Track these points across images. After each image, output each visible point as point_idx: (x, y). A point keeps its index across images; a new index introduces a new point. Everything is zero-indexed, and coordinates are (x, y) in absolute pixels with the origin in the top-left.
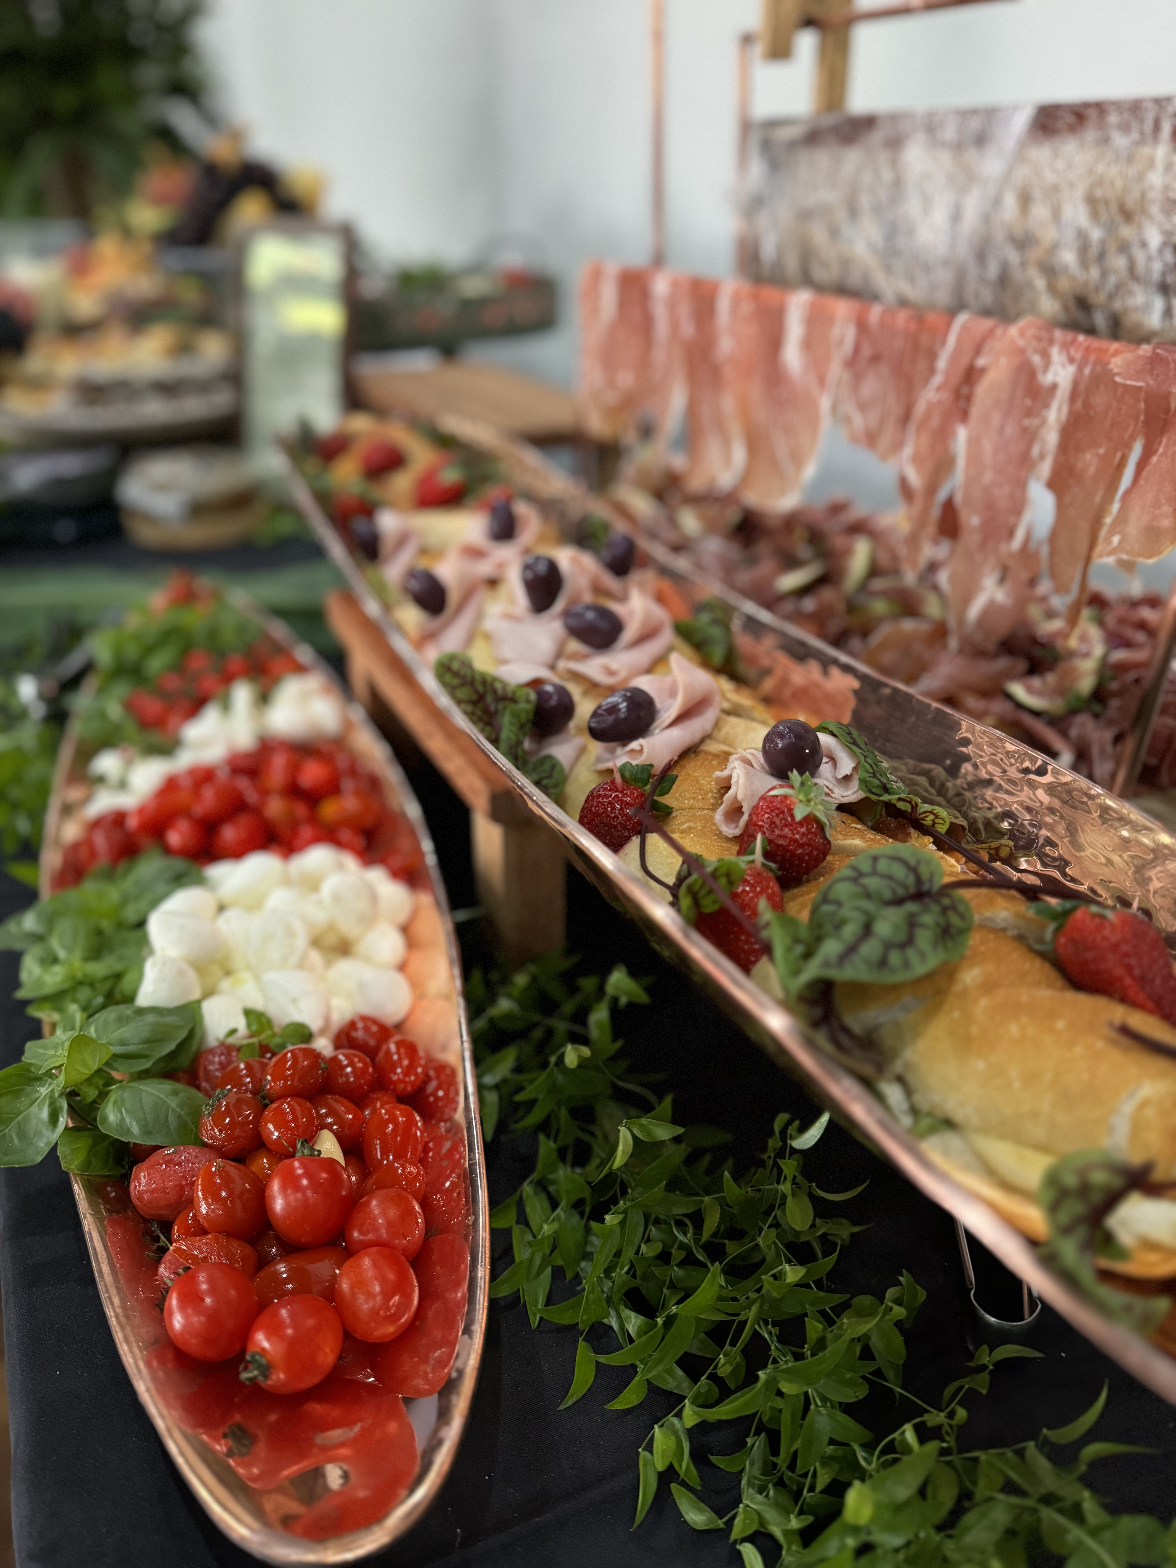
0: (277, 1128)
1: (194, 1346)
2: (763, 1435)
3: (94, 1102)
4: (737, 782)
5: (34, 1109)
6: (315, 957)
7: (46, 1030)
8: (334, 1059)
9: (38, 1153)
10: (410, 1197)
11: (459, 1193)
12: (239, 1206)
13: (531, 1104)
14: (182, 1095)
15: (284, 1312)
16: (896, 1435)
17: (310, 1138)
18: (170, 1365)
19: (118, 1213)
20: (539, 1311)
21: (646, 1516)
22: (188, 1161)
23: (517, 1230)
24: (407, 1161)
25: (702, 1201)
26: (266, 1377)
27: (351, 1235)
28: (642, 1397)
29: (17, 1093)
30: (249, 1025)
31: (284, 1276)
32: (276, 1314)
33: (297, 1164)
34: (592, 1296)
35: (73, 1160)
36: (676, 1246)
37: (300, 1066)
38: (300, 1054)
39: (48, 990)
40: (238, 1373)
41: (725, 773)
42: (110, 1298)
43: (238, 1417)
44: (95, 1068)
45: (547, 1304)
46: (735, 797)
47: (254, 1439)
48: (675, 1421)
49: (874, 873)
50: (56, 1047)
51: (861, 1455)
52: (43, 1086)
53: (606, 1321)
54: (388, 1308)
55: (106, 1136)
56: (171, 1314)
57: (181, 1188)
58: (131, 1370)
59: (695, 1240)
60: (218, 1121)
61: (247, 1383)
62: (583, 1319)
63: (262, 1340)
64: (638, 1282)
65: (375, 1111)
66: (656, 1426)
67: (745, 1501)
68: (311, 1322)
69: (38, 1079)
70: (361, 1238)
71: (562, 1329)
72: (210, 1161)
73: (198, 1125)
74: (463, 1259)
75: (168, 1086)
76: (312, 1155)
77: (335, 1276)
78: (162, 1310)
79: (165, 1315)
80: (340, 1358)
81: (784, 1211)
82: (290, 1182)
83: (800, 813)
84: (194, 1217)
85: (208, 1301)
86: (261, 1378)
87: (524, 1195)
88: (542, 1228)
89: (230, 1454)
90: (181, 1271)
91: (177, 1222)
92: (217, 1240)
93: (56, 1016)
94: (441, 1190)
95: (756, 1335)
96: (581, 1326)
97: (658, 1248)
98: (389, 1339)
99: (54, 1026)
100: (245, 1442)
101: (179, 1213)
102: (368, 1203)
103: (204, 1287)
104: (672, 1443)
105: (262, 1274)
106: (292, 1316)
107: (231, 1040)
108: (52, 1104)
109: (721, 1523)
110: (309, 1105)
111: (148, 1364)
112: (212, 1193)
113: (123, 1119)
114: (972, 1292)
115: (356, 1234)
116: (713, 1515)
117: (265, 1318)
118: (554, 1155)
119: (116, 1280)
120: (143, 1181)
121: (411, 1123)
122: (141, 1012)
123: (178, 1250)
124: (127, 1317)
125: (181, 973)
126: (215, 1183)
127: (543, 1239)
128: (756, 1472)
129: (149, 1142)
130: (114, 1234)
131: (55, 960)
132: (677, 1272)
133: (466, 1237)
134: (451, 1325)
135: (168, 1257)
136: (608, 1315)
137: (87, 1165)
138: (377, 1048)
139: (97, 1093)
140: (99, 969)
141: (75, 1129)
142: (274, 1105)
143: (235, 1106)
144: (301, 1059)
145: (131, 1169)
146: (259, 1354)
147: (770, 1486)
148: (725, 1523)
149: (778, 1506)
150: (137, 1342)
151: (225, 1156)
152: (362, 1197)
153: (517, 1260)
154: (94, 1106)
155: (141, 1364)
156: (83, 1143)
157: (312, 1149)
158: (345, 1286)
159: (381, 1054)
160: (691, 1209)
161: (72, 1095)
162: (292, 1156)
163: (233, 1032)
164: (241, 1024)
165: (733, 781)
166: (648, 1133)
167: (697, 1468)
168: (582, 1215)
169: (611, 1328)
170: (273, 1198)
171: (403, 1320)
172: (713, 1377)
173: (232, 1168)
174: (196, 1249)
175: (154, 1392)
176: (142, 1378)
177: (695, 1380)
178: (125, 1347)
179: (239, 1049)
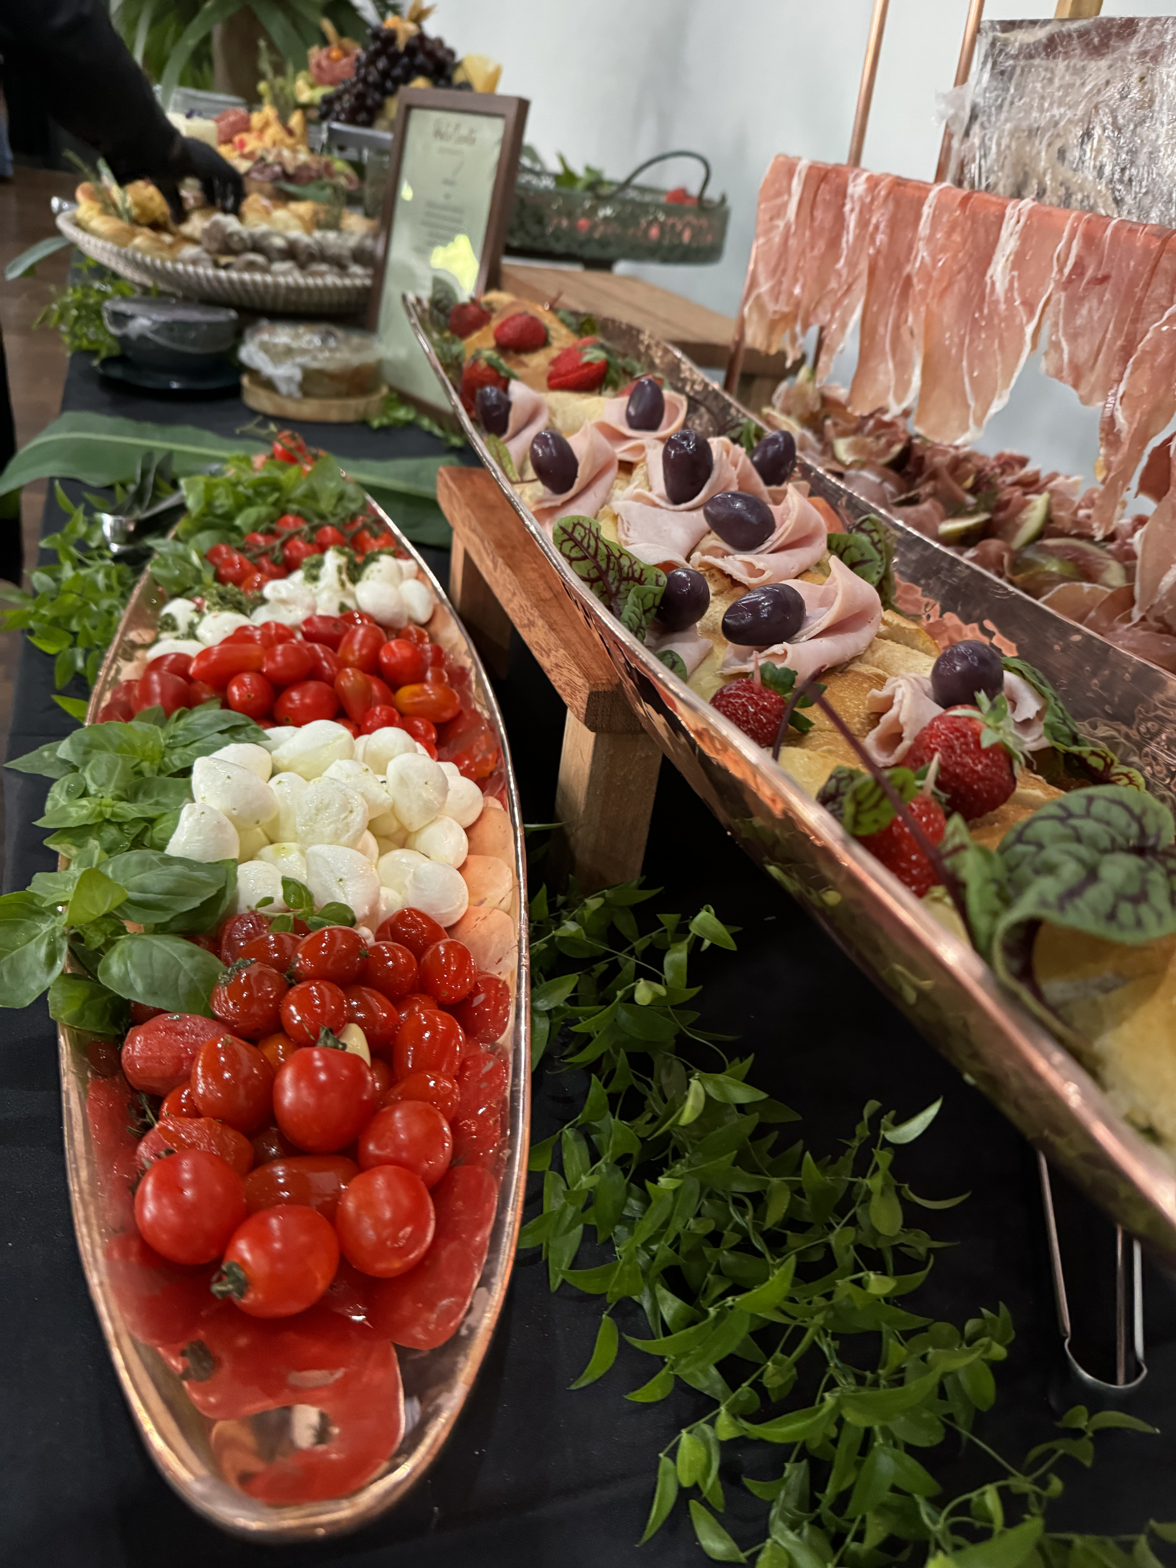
0: (299, 1011)
1: (163, 1242)
2: (805, 1463)
3: (99, 950)
4: (901, 701)
5: (31, 946)
6: (369, 839)
7: (61, 863)
8: (376, 949)
9: (27, 996)
10: (441, 1116)
11: (496, 1121)
12: (242, 1092)
13: (588, 1039)
14: (198, 958)
15: (274, 1223)
16: (974, 1495)
17: (336, 1030)
18: (133, 1259)
19: (104, 1077)
20: (563, 1272)
21: (657, 1533)
22: (192, 1033)
23: (551, 1176)
24: (441, 1074)
25: (769, 1182)
26: (242, 1294)
27: (366, 1147)
28: (668, 1392)
29: (15, 925)
30: (286, 897)
31: (281, 1181)
32: (265, 1223)
33: (316, 1054)
34: (627, 1268)
35: (63, 1009)
36: (730, 1227)
37: (337, 948)
38: (339, 935)
39: (69, 824)
40: (209, 1284)
41: (885, 692)
42: (77, 1170)
43: (202, 1333)
44: (105, 910)
45: (572, 1267)
46: (897, 719)
47: (217, 1363)
48: (707, 1428)
49: (1088, 814)
50: (66, 883)
51: (924, 1510)
52: (45, 921)
53: (636, 1298)
54: (396, 1239)
55: (108, 991)
56: (143, 1201)
57: (180, 1060)
58: (87, 1259)
59: (754, 1224)
60: (234, 993)
61: (219, 1297)
62: (614, 1291)
63: (243, 1248)
64: (680, 1260)
65: (411, 1014)
66: (684, 1432)
67: (775, 1536)
68: (303, 1239)
69: (41, 913)
70: (378, 1152)
71: (584, 1298)
72: (218, 1036)
73: (211, 995)
74: (488, 1199)
75: (185, 946)
76: (336, 1047)
77: (339, 1191)
78: (134, 1194)
79: (137, 1200)
80: (332, 1287)
81: (866, 1210)
82: (306, 1072)
83: (987, 740)
84: (189, 1097)
85: (188, 1193)
86: (235, 1294)
87: (564, 1138)
88: (578, 1179)
89: (185, 1375)
90: (162, 1153)
91: (169, 1098)
92: (210, 1127)
93: (74, 851)
94: (473, 1115)
95: (814, 1346)
96: (609, 1299)
97: (711, 1226)
98: (392, 1275)
99: (69, 861)
100: (205, 1364)
101: (173, 1088)
102: (391, 1113)
103: (187, 1176)
104: (701, 1454)
105: (255, 1174)
106: (283, 1228)
107: (262, 910)
108: (52, 944)
109: (742, 1557)
110: (340, 992)
111: (108, 1255)
112: (213, 1071)
113: (127, 973)
114: (1067, 1341)
115: (371, 1147)
116: (733, 1545)
117: (252, 1224)
118: (605, 1100)
119: (89, 1151)
120: (138, 1046)
121: (450, 1034)
122: (169, 861)
123: (164, 1129)
124: (93, 1194)
125: (220, 826)
126: (218, 1060)
127: (578, 1192)
128: (791, 1504)
129: (151, 1003)
130: (97, 1100)
131: (85, 794)
132: (727, 1257)
133: (497, 1173)
134: (466, 1272)
135: (151, 1135)
136: (640, 1292)
137: (79, 1017)
138: (426, 947)
139: (103, 940)
140: (131, 810)
141: (74, 976)
142: (300, 986)
143: (256, 979)
144: (339, 941)
145: (127, 1031)
146: (238, 1266)
147: (805, 1524)
148: (748, 1558)
149: (812, 1548)
150: (100, 1228)
151: (235, 1033)
152: (384, 1106)
153: (545, 1211)
154: (99, 953)
155: (99, 1253)
156: (80, 992)
157: (337, 1041)
158: (350, 1205)
159: (428, 954)
160: (753, 1189)
161: (76, 938)
162: (312, 1044)
163: (269, 901)
164: (278, 894)
165: (896, 701)
166: (723, 1093)
167: (723, 1487)
168: (625, 1172)
169: (640, 1306)
170: (282, 1089)
171: (412, 1256)
172: (758, 1386)
173: (242, 1048)
174: (184, 1132)
175: (108, 1288)
176: (98, 1270)
177: (734, 1386)
178: (84, 1230)
179: (271, 920)
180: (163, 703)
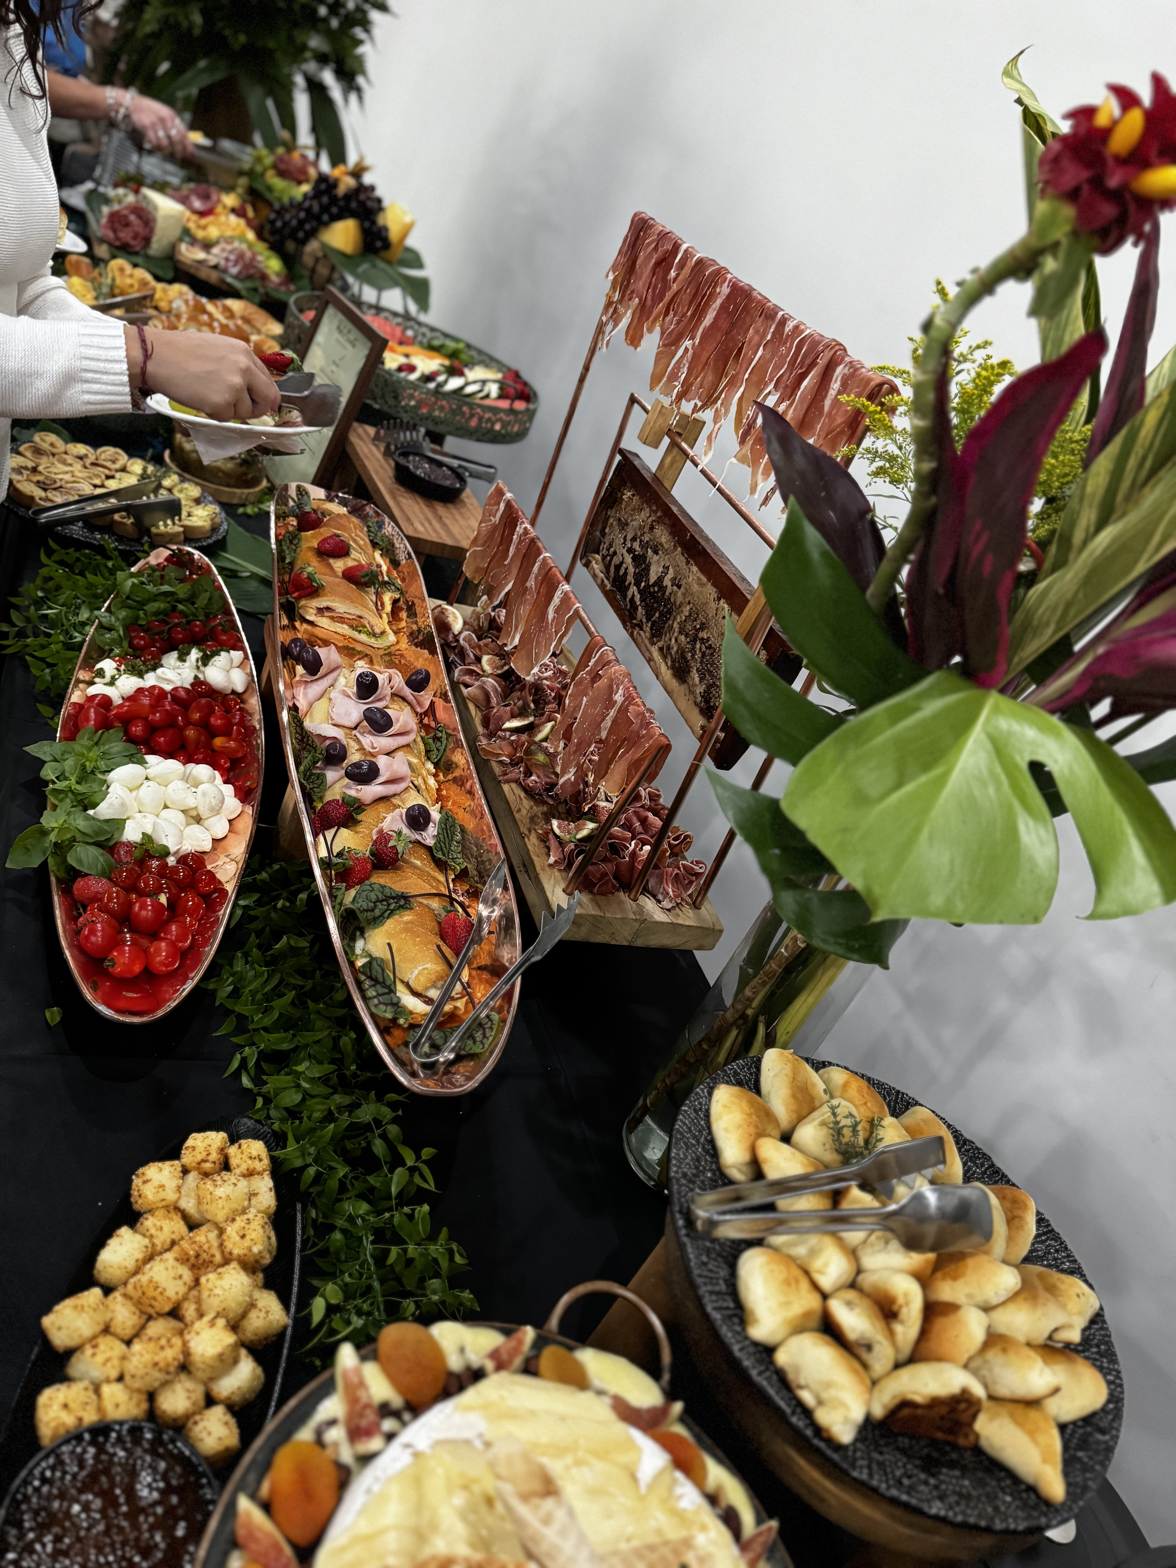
0: (144, 884)
8: (175, 867)
10: (189, 932)
11: (207, 940)
12: (120, 907)
14: (106, 857)
17: (157, 894)
19: (67, 895)
21: (229, 1076)
22: (103, 884)
26: (112, 968)
30: (142, 839)
31: (128, 939)
33: (148, 900)
35: (53, 867)
44: (70, 835)
54: (165, 964)
55: (69, 863)
57: (97, 893)
63: (115, 955)
65: (187, 895)
68: (135, 957)
70: (164, 936)
72: (113, 887)
75: (100, 852)
77: (149, 945)
80: (142, 973)
82: (144, 905)
91: (91, 905)
92: (108, 915)
101: (94, 901)
102: (171, 925)
105: (120, 935)
107: (132, 843)
110: (160, 881)
115: (162, 934)
117: (118, 948)
120: (80, 886)
121: (200, 905)
126: (113, 895)
129: (87, 871)
130: (64, 903)
135: (85, 915)
137: (58, 872)
138: (196, 869)
139: (68, 844)
145: (76, 879)
151: (119, 887)
152: (169, 923)
154: (66, 850)
157: (156, 898)
158: (152, 950)
159: (198, 873)
162: (147, 897)
163: (135, 839)
164: (139, 837)
170: (135, 909)
173: (122, 893)
179: (135, 846)
180: (95, 725)
